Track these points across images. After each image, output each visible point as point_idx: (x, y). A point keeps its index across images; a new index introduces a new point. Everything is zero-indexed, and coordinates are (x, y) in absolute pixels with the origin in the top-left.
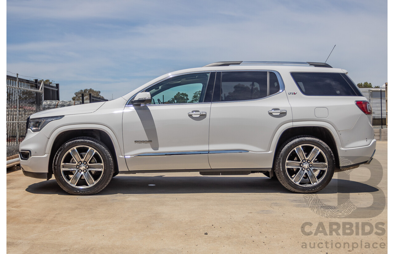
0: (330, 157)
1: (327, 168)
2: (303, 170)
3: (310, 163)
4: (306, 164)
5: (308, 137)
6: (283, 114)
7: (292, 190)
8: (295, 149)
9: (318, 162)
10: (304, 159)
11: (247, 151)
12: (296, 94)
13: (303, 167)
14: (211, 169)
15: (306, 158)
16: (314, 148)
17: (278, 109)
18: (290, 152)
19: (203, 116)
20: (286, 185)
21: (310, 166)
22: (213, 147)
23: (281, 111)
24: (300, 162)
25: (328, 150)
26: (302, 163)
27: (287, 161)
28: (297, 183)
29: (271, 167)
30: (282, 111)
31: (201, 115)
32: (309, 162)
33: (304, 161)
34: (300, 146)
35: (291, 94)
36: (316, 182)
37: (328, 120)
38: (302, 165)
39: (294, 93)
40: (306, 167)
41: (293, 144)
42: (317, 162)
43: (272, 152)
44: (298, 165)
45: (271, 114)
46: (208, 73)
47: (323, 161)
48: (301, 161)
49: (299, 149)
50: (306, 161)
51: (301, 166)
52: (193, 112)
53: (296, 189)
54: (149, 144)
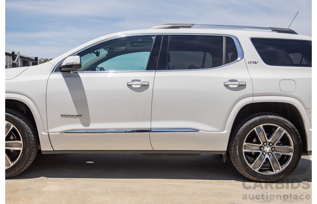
0: (296, 139)
1: (292, 152)
2: (264, 155)
3: (273, 146)
4: (267, 147)
5: (271, 115)
6: (242, 86)
7: (250, 178)
8: (255, 129)
9: (281, 144)
10: (265, 141)
11: (198, 131)
12: (257, 63)
13: (263, 151)
14: (153, 150)
15: (268, 140)
16: (279, 128)
17: (236, 81)
18: (248, 133)
19: (145, 87)
20: (242, 171)
21: (272, 150)
22: (155, 125)
23: (239, 83)
24: (261, 145)
25: (295, 131)
26: (263, 146)
27: (245, 144)
28: (257, 170)
29: (226, 150)
30: (241, 83)
31: (142, 86)
32: (271, 144)
33: (265, 144)
34: (261, 126)
35: (252, 63)
36: (279, 169)
37: (296, 95)
38: (262, 148)
39: (255, 62)
40: (268, 151)
41: (253, 123)
42: (280, 146)
43: (227, 132)
44: (258, 148)
45: (227, 86)
46: (153, 36)
47: (288, 144)
48: (262, 143)
49: (259, 129)
50: (268, 143)
51: (261, 150)
52: (132, 81)
53: (255, 177)
54: (78, 119)
